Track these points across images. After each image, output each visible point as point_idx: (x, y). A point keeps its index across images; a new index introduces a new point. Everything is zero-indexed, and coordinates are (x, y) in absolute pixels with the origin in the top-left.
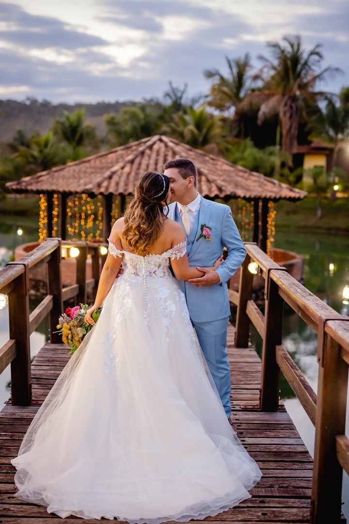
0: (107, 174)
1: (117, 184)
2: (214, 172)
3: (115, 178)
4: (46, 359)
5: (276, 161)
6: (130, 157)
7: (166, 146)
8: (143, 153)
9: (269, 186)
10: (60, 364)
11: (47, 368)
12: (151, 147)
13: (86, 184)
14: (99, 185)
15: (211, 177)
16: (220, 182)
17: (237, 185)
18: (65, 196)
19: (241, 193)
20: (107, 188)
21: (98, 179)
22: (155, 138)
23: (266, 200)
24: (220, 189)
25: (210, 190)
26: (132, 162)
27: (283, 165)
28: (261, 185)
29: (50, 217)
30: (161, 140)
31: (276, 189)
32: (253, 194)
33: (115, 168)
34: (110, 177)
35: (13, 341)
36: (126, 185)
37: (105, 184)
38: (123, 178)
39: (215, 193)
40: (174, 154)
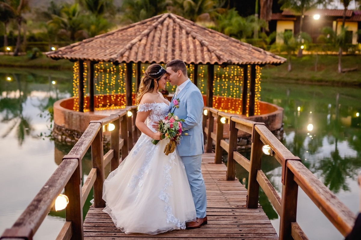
0: (129, 45)
1: (137, 54)
2: (213, 44)
3: (134, 49)
4: (93, 225)
5: (256, 26)
6: (146, 31)
7: (174, 21)
8: (156, 28)
9: (257, 54)
10: (105, 229)
11: (94, 234)
12: (162, 23)
13: (111, 54)
14: (122, 55)
15: (211, 48)
16: (219, 52)
17: (231, 54)
18: (93, 62)
19: (235, 60)
20: (128, 57)
21: (121, 50)
22: (165, 15)
23: (253, 66)
24: (219, 58)
25: (211, 58)
26: (147, 35)
28: (250, 53)
29: (82, 78)
30: (169, 17)
31: (262, 56)
32: (245, 61)
33: (134, 41)
34: (131, 48)
35: (69, 223)
36: (144, 54)
37: (126, 54)
38: (141, 49)
39: (215, 60)
40: (181, 28)
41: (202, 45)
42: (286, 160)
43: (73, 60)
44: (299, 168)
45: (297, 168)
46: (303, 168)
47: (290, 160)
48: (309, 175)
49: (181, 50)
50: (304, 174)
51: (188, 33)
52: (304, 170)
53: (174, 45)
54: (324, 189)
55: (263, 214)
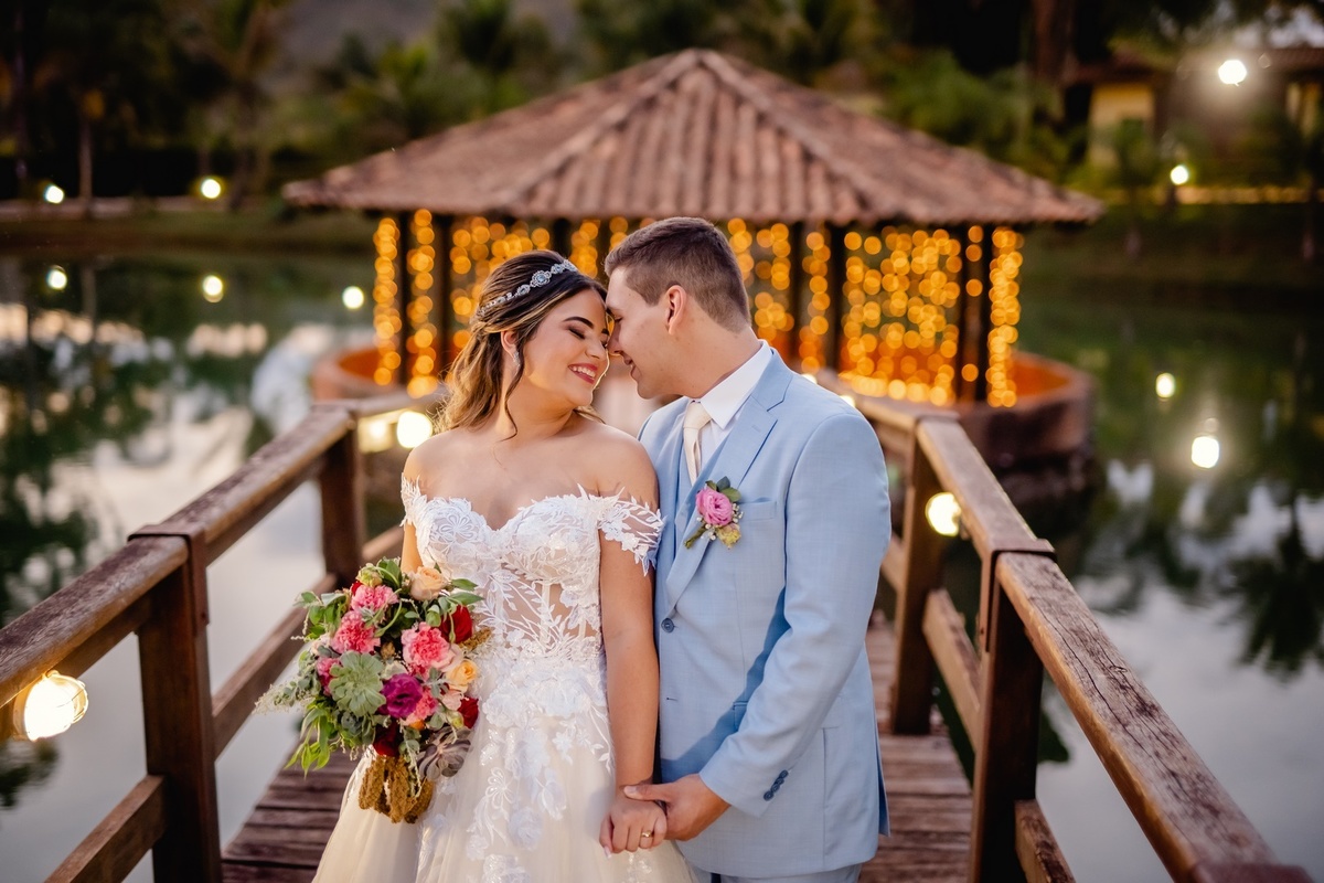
0: (553, 160)
1: (581, 190)
2: (842, 151)
3: (574, 175)
5: (1020, 107)
6: (616, 113)
7: (718, 82)
8: (651, 102)
9: (999, 189)
12: (673, 85)
13: (496, 189)
14: (530, 193)
15: (841, 166)
16: (864, 182)
17: (910, 187)
18: (445, 223)
19: (919, 210)
20: (552, 201)
21: (527, 175)
22: (686, 59)
23: (989, 228)
24: (863, 201)
25: (835, 205)
26: (621, 127)
27: (1039, 116)
28: (977, 185)
29: (405, 279)
30: (702, 65)
31: (1017, 196)
32: (955, 212)
33: (578, 144)
34: (560, 172)
35: (157, 782)
36: (606, 188)
37: (547, 190)
39: (847, 210)
40: (739, 100)
41: (808, 157)
42: (996, 555)
43: (374, 214)
44: (1037, 587)
45: (1031, 584)
46: (1054, 586)
47: (1009, 555)
48: (1072, 613)
49: (734, 174)
50: (1050, 612)
51: (761, 119)
52: (1053, 595)
53: (709, 159)
54: (1118, 676)
55: (948, 756)
